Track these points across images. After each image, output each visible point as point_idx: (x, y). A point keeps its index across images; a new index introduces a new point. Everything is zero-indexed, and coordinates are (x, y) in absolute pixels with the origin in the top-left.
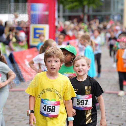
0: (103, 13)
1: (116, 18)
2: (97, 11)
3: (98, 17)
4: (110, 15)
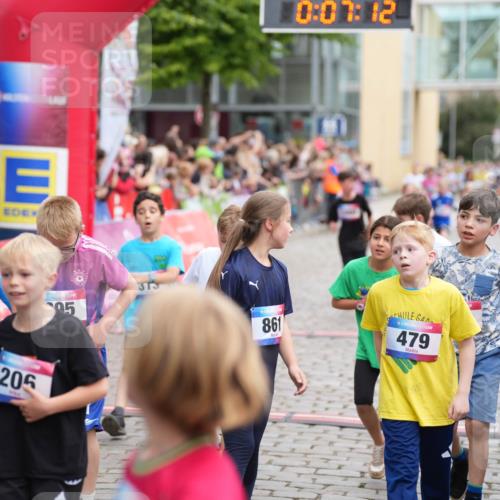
2: (257, 99)
3: (261, 121)
4: (306, 114)
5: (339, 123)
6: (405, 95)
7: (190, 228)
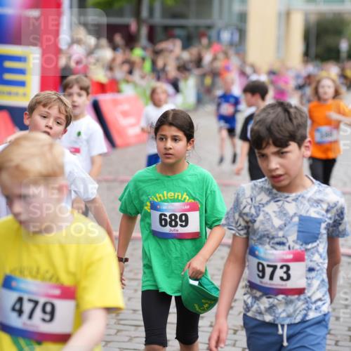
0: (191, 22)
1: (226, 36)
2: (175, 16)
3: (178, 32)
4: (209, 27)
5: (232, 34)
6: (280, 15)
7: (126, 107)
